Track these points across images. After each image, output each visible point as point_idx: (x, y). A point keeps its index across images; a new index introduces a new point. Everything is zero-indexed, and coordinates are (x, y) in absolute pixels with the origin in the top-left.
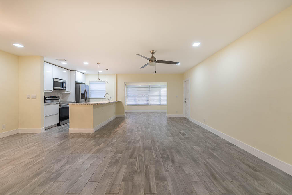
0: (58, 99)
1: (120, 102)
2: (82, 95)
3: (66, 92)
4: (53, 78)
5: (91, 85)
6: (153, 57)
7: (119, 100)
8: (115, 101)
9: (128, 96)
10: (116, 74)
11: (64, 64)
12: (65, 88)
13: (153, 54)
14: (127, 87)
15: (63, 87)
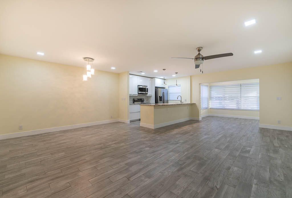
0: (144, 101)
1: (194, 104)
2: (161, 98)
3: (148, 96)
4: (138, 85)
5: (170, 88)
6: (199, 54)
7: (193, 102)
8: (190, 103)
10: (191, 76)
11: (143, 74)
12: (147, 92)
13: (199, 51)
14: (211, 88)
15: (145, 92)
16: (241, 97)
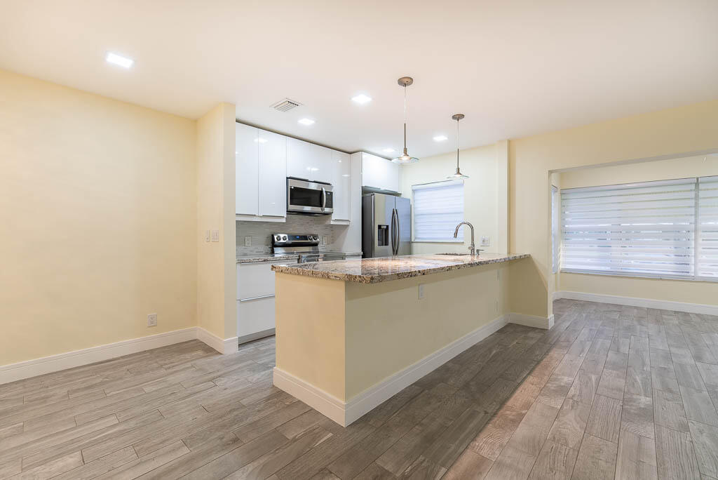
0: (316, 245)
1: (526, 259)
2: (384, 231)
3: (332, 223)
4: (287, 178)
5: (418, 195)
9: (565, 233)
10: (509, 141)
12: (327, 210)
14: (563, 197)
15: (321, 206)
16: (696, 231)
